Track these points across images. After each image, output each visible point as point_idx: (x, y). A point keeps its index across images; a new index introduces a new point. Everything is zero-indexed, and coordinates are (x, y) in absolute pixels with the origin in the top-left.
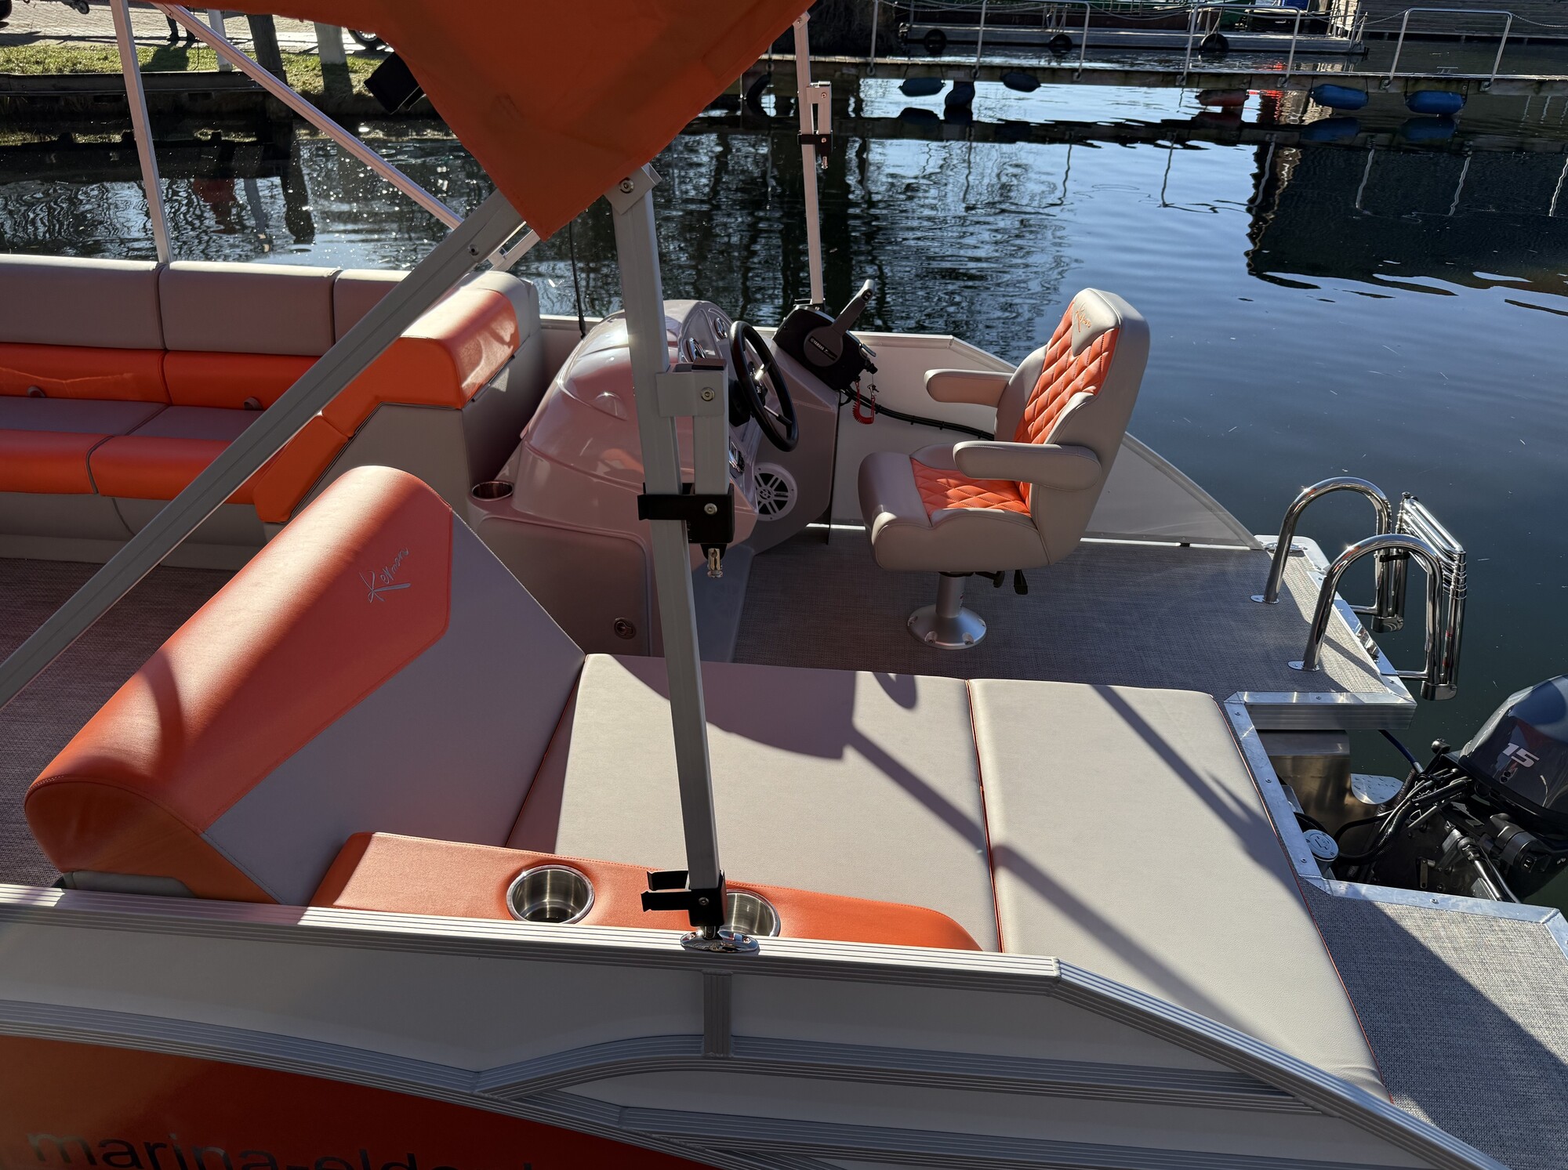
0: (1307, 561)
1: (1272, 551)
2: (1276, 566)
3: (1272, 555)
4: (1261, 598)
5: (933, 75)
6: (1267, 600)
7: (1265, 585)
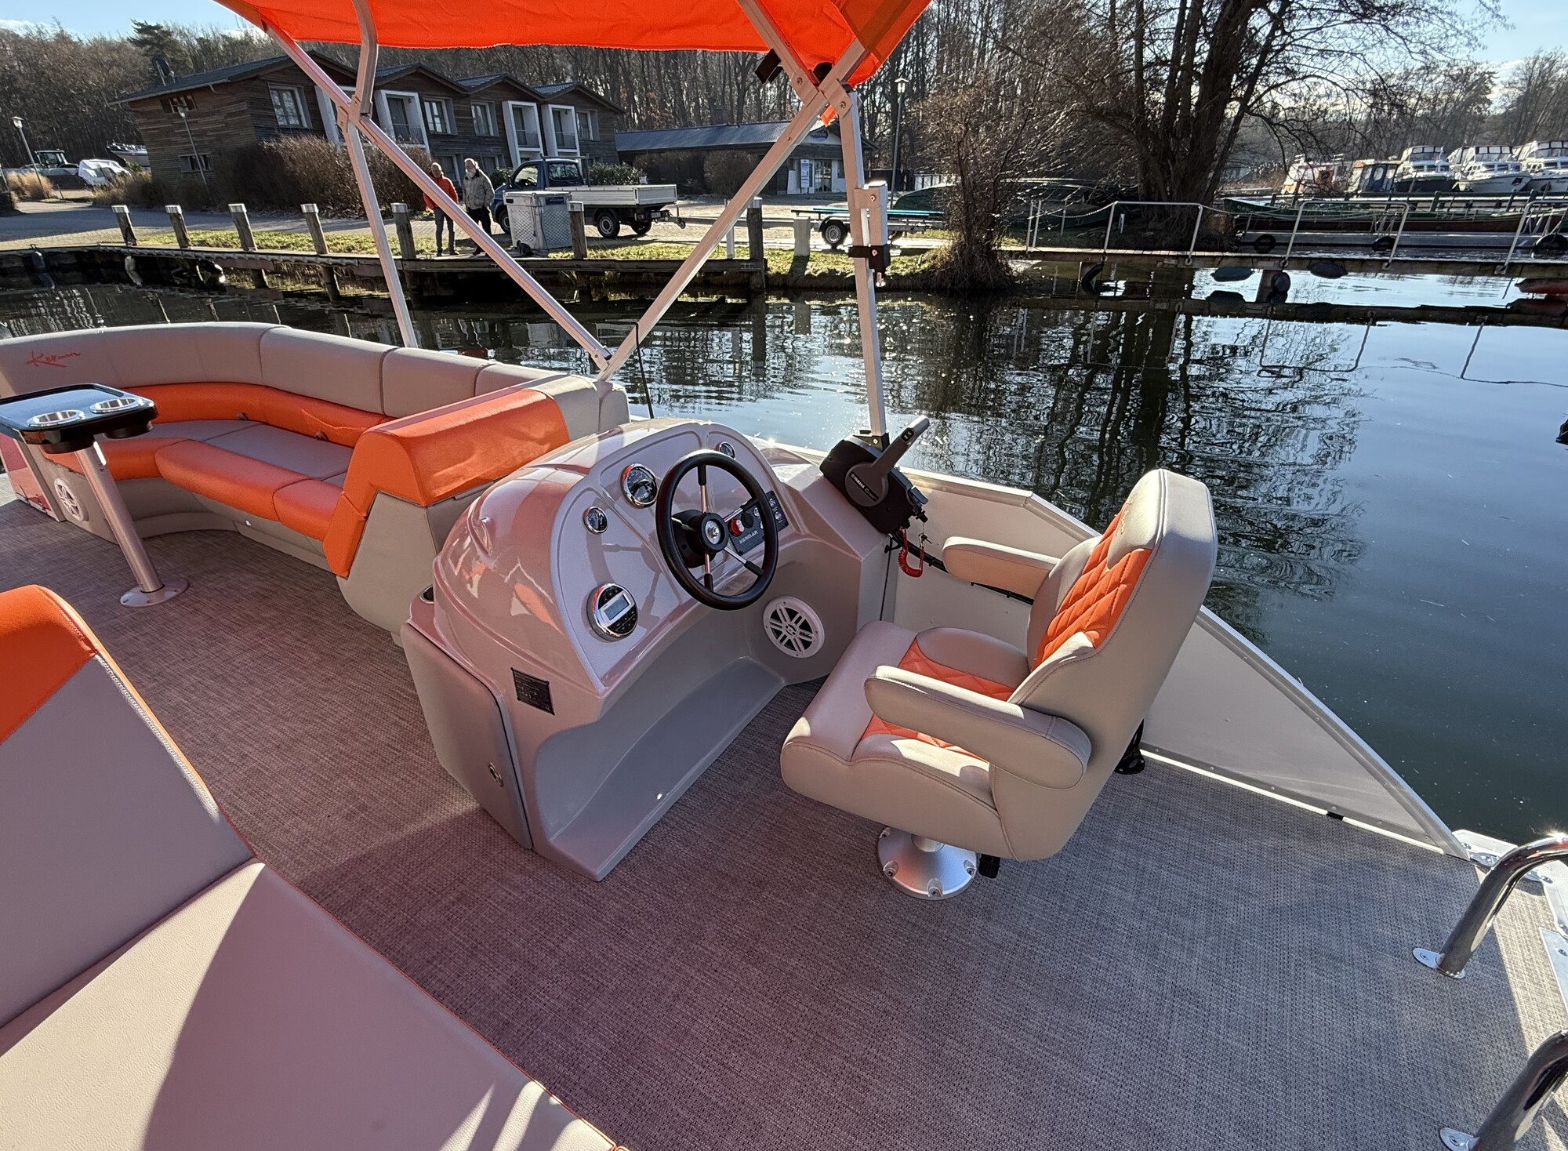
0: (1545, 907)
1: (1485, 868)
2: (1483, 902)
3: (1482, 876)
4: (1432, 959)
5: (1244, 265)
6: (1443, 967)
7: (1449, 932)
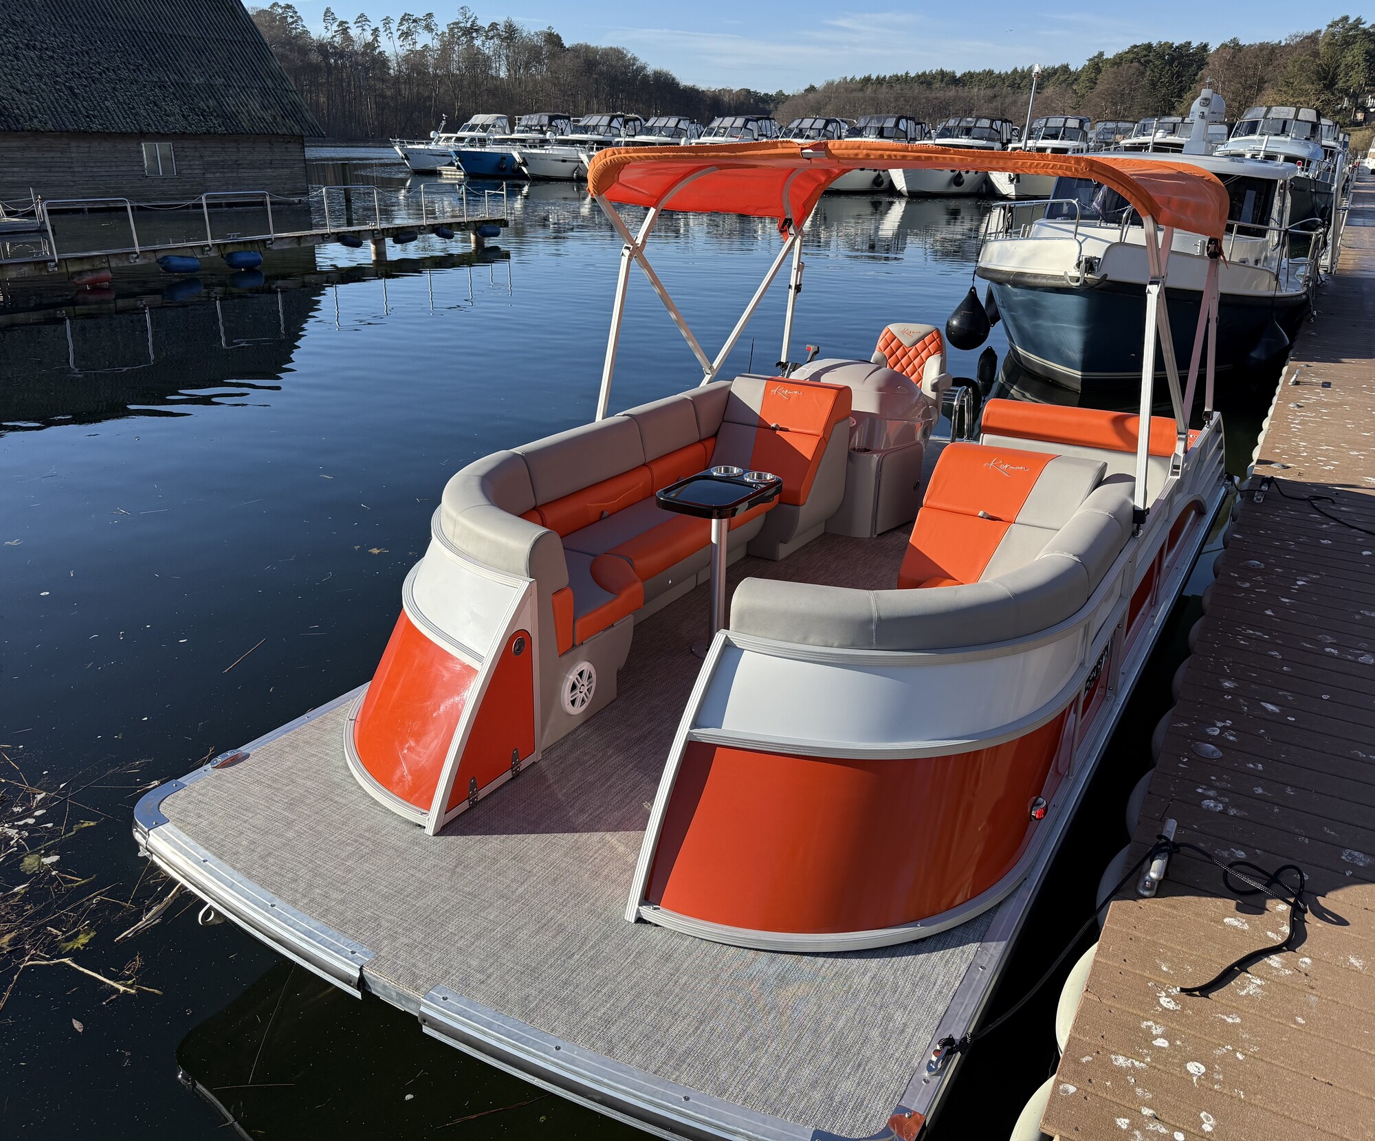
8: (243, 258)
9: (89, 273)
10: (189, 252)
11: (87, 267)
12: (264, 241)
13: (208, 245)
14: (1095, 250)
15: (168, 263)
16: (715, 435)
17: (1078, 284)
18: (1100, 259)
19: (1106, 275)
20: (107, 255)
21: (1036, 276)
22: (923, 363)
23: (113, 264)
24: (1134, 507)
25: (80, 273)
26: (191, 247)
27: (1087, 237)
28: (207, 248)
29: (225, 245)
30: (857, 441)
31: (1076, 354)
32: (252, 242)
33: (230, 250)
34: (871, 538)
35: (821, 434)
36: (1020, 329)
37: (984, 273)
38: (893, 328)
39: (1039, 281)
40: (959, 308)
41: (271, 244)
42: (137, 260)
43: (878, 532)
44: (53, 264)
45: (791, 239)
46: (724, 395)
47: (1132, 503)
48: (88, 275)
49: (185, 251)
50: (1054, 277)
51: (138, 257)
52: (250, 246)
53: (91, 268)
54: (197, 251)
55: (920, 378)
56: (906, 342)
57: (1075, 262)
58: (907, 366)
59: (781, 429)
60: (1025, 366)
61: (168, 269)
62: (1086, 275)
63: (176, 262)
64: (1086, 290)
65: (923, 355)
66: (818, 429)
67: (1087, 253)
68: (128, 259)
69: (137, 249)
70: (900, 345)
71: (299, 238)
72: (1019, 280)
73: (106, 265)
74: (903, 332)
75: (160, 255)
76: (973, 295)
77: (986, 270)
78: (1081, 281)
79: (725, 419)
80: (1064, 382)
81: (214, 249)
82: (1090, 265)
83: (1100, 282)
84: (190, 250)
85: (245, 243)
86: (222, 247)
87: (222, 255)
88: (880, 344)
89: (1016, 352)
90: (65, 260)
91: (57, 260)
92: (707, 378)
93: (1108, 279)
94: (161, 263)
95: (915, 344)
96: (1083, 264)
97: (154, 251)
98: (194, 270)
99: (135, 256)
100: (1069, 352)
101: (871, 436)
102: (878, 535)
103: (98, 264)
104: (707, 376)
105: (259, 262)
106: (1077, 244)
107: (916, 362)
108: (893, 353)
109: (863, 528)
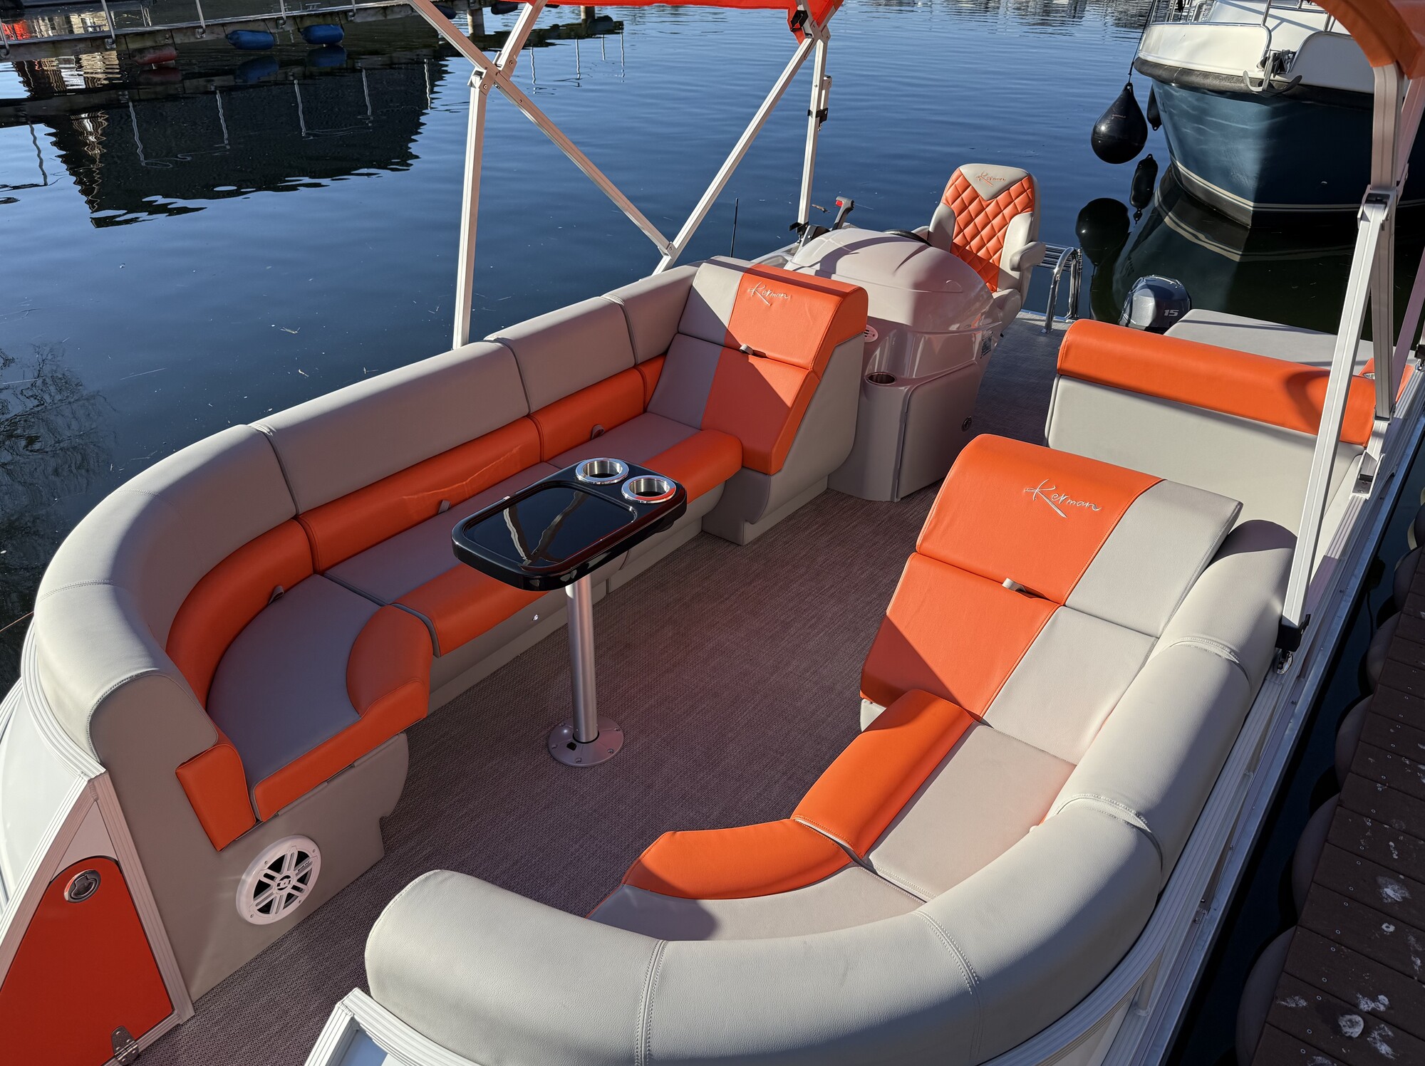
8: (320, 32)
9: (152, 51)
10: (262, 27)
11: (149, 43)
12: (345, 13)
13: (282, 18)
14: (1289, 40)
15: (238, 38)
16: (664, 354)
17: (1260, 89)
18: (1294, 53)
19: (1300, 77)
20: (171, 30)
21: (1206, 74)
22: (1005, 224)
23: (178, 40)
24: (1281, 618)
25: (141, 51)
26: (264, 20)
27: (1283, 20)
28: (281, 22)
29: (302, 17)
30: (879, 362)
31: (1250, 182)
32: (331, 14)
33: (308, 23)
34: (892, 502)
35: (810, 366)
36: (1181, 141)
37: (1143, 66)
38: (967, 170)
39: (1210, 82)
40: (1110, 112)
41: (353, 16)
42: (204, 35)
43: (902, 494)
44: (110, 40)
45: (807, 41)
46: (683, 291)
47: (1278, 608)
48: (150, 53)
49: (257, 24)
50: (1230, 77)
51: (204, 32)
52: (330, 19)
53: (154, 44)
54: (271, 25)
55: (1000, 247)
56: (984, 193)
57: (1260, 58)
58: (983, 228)
59: (756, 354)
60: (1186, 188)
61: (239, 45)
62: (1272, 77)
63: (246, 38)
64: (1267, 96)
65: (1007, 212)
66: (806, 355)
67: (1277, 47)
68: (194, 34)
69: (203, 23)
70: (975, 196)
71: (385, 8)
72: (1184, 79)
73: (170, 41)
74: (980, 178)
75: (229, 30)
76: (1128, 95)
77: (1145, 62)
78: (1265, 85)
79: (681, 328)
80: (1230, 212)
81: (290, 22)
82: (1279, 62)
83: (1291, 86)
84: (262, 23)
85: (324, 15)
86: (298, 20)
87: (299, 29)
88: (948, 193)
89: (1176, 168)
90: (125, 35)
91: (113, 36)
92: (666, 260)
93: (1302, 82)
94: (231, 39)
95: (995, 196)
96: (1269, 64)
97: (223, 25)
98: (267, 47)
99: (201, 30)
100: (1241, 176)
101: (898, 355)
102: (902, 499)
103: (161, 40)
104: (665, 257)
105: (340, 37)
106: (1265, 33)
107: (996, 222)
108: (964, 208)
109: (881, 486)
